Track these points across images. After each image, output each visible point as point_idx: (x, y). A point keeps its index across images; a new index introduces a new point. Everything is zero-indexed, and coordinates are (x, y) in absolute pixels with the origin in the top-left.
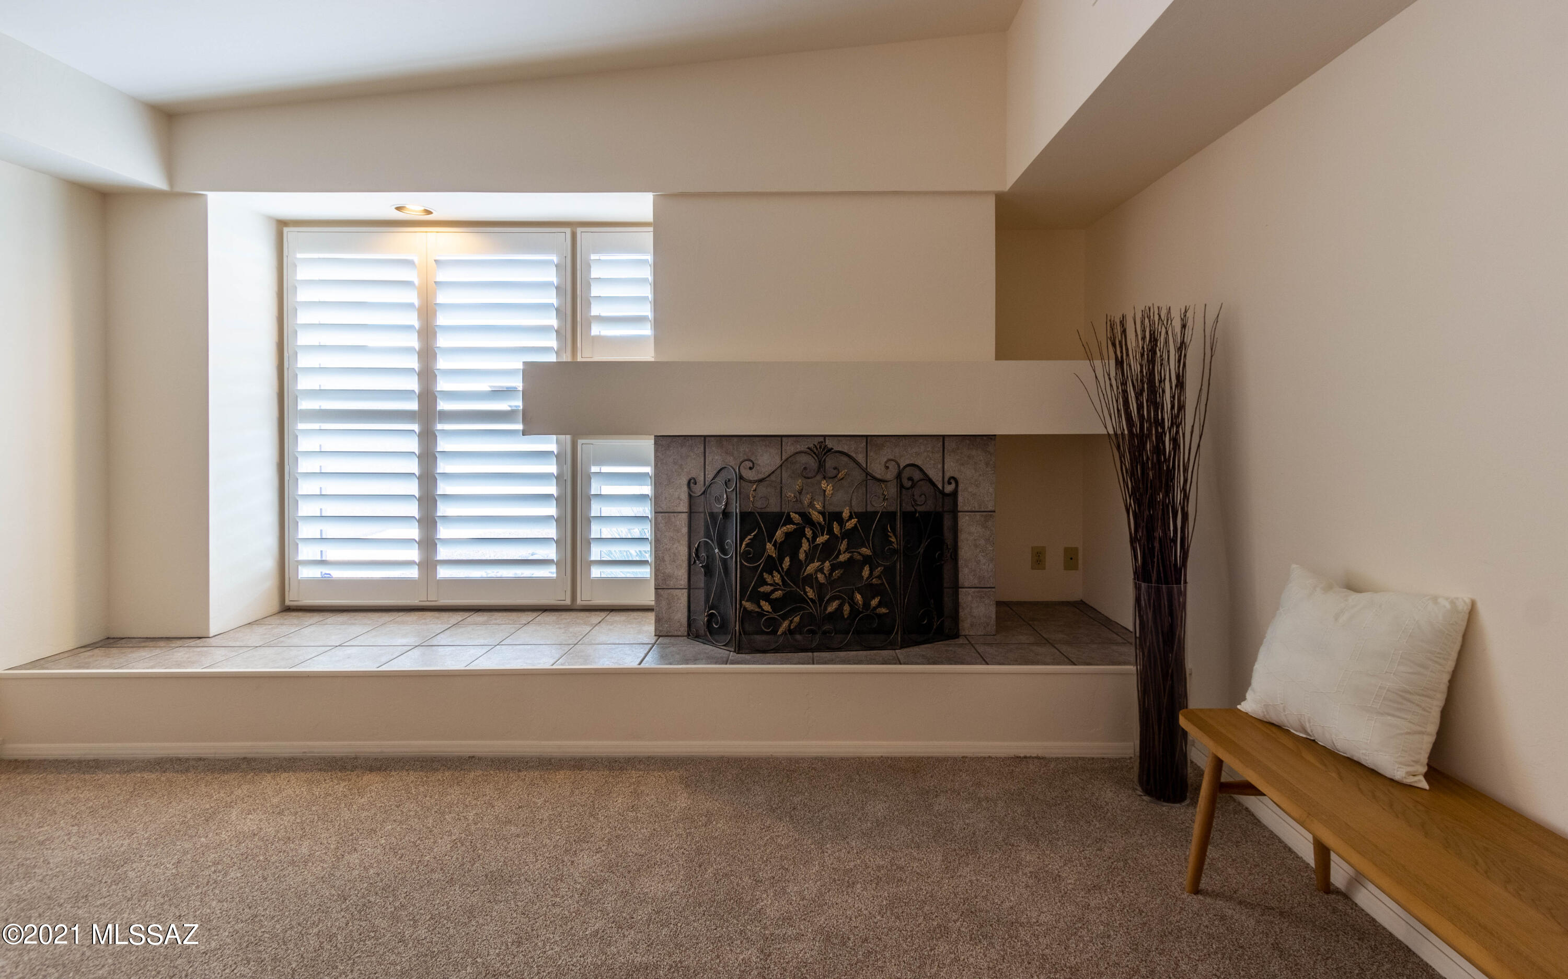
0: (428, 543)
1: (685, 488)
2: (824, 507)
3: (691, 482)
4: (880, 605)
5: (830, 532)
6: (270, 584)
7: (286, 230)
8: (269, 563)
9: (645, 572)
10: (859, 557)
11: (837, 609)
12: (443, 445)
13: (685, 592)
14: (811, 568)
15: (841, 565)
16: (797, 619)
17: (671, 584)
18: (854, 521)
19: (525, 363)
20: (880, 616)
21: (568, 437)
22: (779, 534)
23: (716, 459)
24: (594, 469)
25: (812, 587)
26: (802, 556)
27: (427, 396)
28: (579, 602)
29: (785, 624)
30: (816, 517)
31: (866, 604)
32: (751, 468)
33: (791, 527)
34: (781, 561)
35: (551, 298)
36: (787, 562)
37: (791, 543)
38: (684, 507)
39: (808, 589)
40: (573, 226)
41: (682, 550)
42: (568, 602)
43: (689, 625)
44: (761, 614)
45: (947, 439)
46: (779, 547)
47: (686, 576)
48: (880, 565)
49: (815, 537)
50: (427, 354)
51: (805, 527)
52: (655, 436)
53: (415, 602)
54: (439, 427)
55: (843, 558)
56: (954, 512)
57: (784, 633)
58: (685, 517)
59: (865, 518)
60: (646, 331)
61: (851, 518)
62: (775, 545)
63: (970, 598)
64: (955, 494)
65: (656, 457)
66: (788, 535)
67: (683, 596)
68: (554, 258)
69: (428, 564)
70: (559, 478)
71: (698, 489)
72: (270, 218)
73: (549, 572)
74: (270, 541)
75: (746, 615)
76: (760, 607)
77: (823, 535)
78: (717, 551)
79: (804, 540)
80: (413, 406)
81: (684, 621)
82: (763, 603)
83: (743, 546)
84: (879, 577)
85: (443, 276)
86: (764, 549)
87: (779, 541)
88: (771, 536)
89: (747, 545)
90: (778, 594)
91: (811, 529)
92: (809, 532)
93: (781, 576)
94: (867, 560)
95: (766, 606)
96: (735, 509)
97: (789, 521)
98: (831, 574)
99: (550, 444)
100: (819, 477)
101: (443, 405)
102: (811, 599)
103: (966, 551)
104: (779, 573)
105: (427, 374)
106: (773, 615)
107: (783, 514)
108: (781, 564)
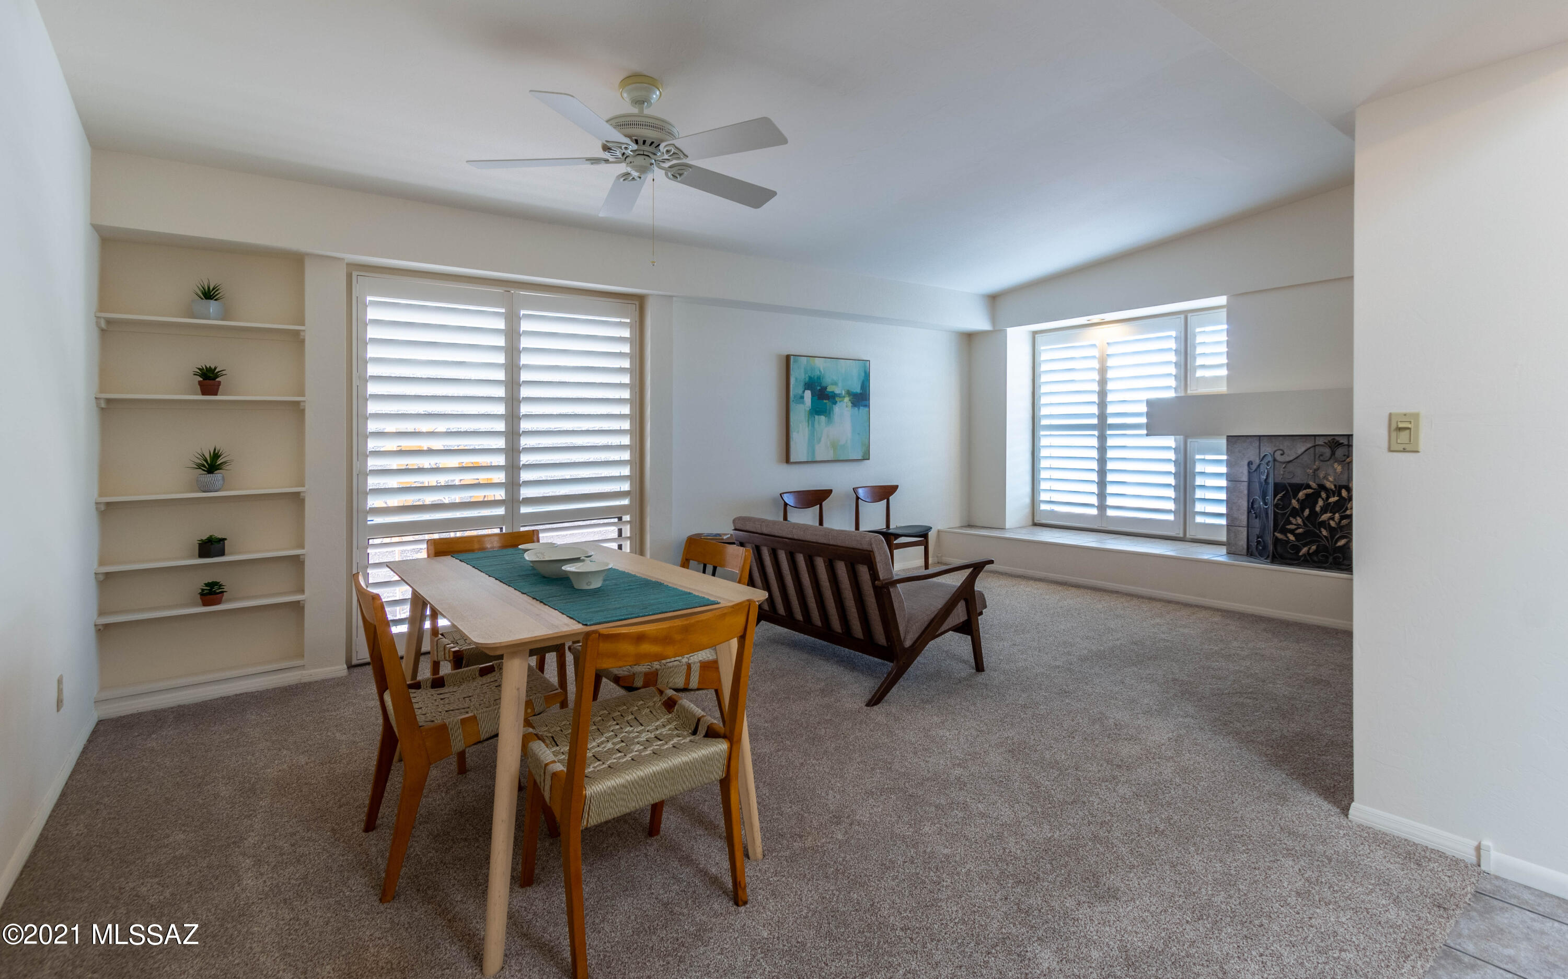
0: (1102, 495)
1: (1246, 467)
2: (1335, 479)
3: (1250, 463)
5: (1340, 495)
6: (1027, 511)
7: (1036, 336)
8: (1026, 501)
9: (1222, 520)
11: (1344, 545)
12: (1110, 442)
13: (1246, 529)
14: (1325, 517)
16: (1314, 547)
17: (1237, 523)
19: (1149, 397)
21: (1182, 437)
22: (1301, 495)
23: (1267, 449)
24: (1198, 457)
25: (1325, 529)
26: (1318, 509)
27: (1102, 416)
28: (1188, 536)
29: (1304, 550)
32: (1282, 455)
33: (1309, 491)
34: (1303, 511)
35: (1172, 357)
36: (1307, 512)
37: (1311, 500)
38: (1245, 478)
39: (1322, 530)
40: (1185, 313)
41: (1244, 504)
42: (1181, 535)
43: (1248, 549)
44: (1288, 541)
46: (1301, 502)
47: (1246, 519)
49: (1328, 498)
50: (1103, 394)
51: (1320, 492)
52: (1228, 436)
53: (1096, 527)
54: (1109, 432)
57: (1304, 555)
58: (1246, 484)
60: (1223, 373)
62: (1298, 501)
65: (1227, 448)
66: (1307, 495)
67: (1244, 532)
68: (1173, 334)
69: (1102, 507)
70: (1176, 462)
71: (1254, 467)
72: (1030, 331)
73: (1171, 517)
74: (1027, 490)
75: (1276, 541)
76: (1287, 537)
77: (1334, 497)
78: (1261, 503)
79: (1320, 500)
80: (1095, 421)
81: (1245, 546)
82: (1289, 535)
83: (1276, 500)
85: (1110, 351)
86: (1290, 503)
87: (1301, 498)
88: (1295, 496)
89: (1278, 500)
90: (1300, 531)
91: (1326, 493)
92: (1324, 495)
93: (1303, 520)
95: (1292, 537)
96: (1271, 481)
97: (1308, 486)
98: (1340, 522)
99: (1170, 441)
101: (1110, 421)
102: (1325, 536)
104: (1301, 518)
105: (1102, 404)
106: (1296, 543)
107: (1302, 485)
108: (1303, 512)
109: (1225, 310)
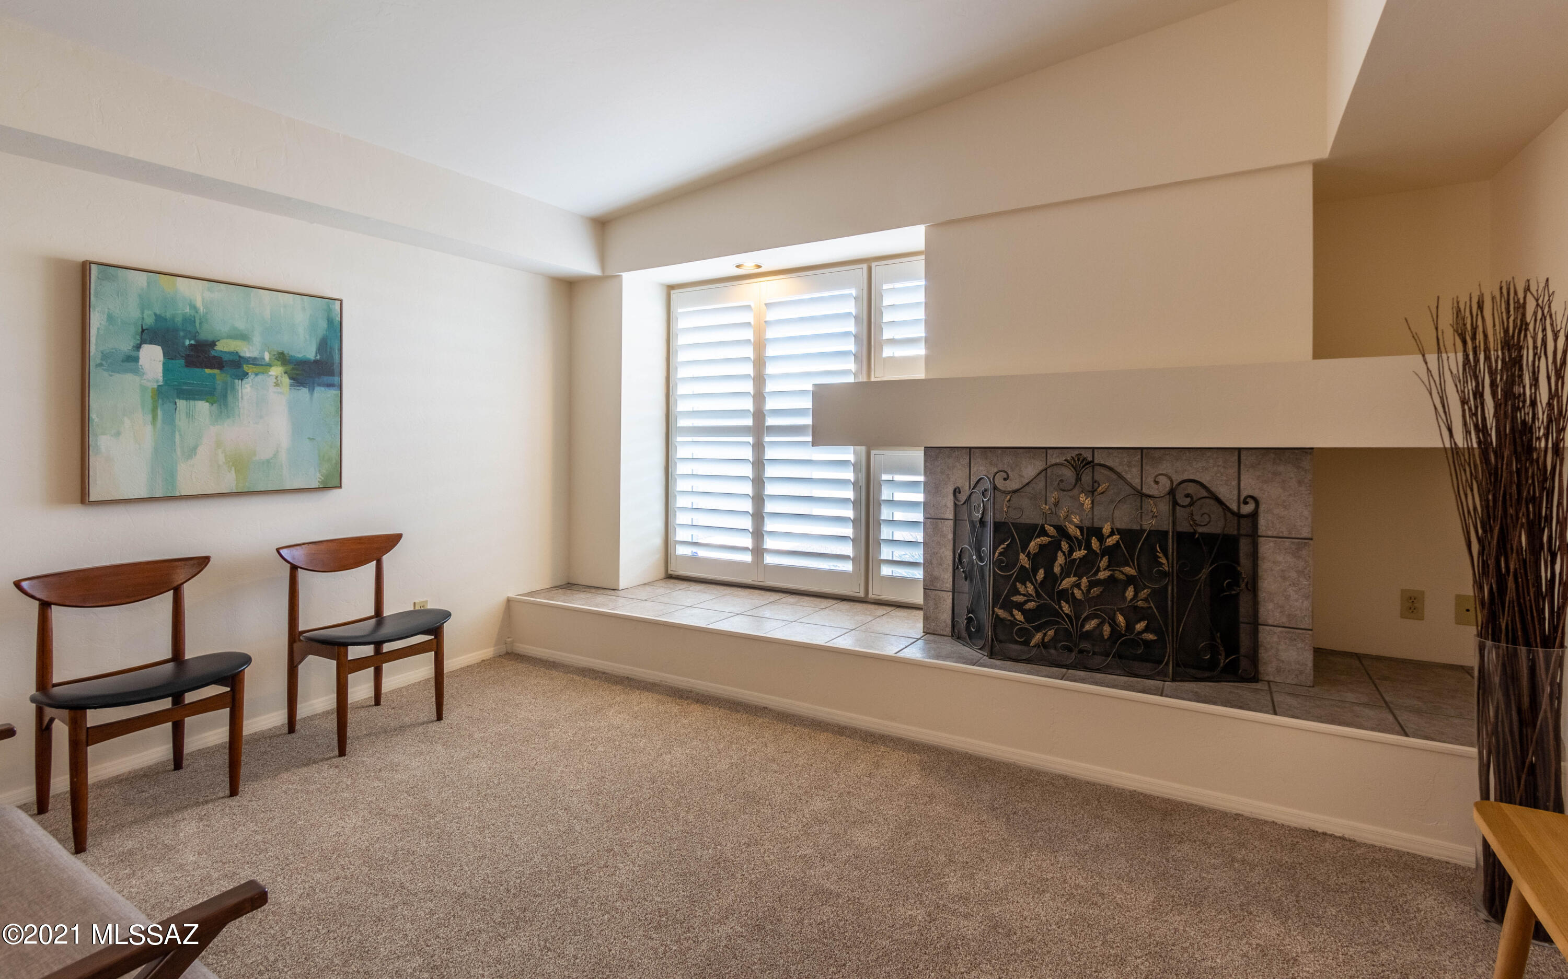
0: (758, 534)
1: (951, 497)
2: (1081, 521)
3: (956, 491)
4: (1147, 629)
5: (1088, 547)
6: (658, 556)
7: (672, 292)
8: (657, 541)
9: (918, 574)
10: (1122, 577)
11: (1095, 628)
12: (770, 454)
13: (951, 593)
14: (1067, 583)
15: (1099, 583)
16: (1051, 633)
17: (938, 586)
18: (1116, 538)
19: (815, 385)
20: (1147, 643)
21: (863, 448)
22: (1033, 546)
23: (981, 469)
24: (885, 477)
25: (1067, 602)
26: (1057, 569)
27: (759, 415)
28: (870, 595)
29: (1038, 637)
30: (1073, 530)
31: (1130, 627)
32: (1005, 479)
33: (1045, 540)
34: (1035, 572)
35: (851, 327)
36: (1041, 574)
37: (1047, 554)
38: (950, 514)
39: (1063, 604)
40: (868, 262)
41: (948, 555)
42: (862, 594)
43: (953, 626)
44: (1014, 623)
45: (1243, 454)
46: (1033, 558)
47: (951, 579)
48: (1146, 587)
49: (1071, 551)
50: (759, 379)
51: (1060, 541)
52: (925, 447)
53: (749, 581)
54: (767, 439)
55: (1103, 575)
56: (1254, 536)
57: (1037, 646)
58: (951, 523)
59: (1129, 536)
60: (920, 351)
61: (1112, 534)
62: (1028, 555)
63: (1275, 639)
64: (1254, 515)
65: (925, 467)
66: (1042, 547)
67: (948, 597)
68: (853, 292)
69: (758, 551)
70: (855, 484)
71: (963, 497)
72: (662, 285)
73: (848, 567)
74: (659, 524)
75: (998, 620)
76: (1013, 616)
77: (1080, 550)
78: (974, 557)
79: (1060, 554)
80: (749, 422)
81: (949, 622)
82: (1015, 612)
83: (997, 554)
84: (1146, 600)
85: (771, 316)
86: (1018, 559)
87: (1032, 552)
88: (1025, 547)
89: (1000, 554)
90: (1031, 605)
91: (1068, 543)
92: (1065, 546)
93: (1035, 587)
94: (1130, 580)
95: (1019, 616)
96: (989, 518)
97: (1043, 533)
98: (1088, 591)
99: (848, 454)
100: (1076, 491)
101: (770, 421)
102: (1067, 615)
103: (1269, 583)
104: (1033, 584)
105: (759, 396)
106: (1026, 626)
107: (1037, 526)
108: (1035, 575)
109: (923, 257)
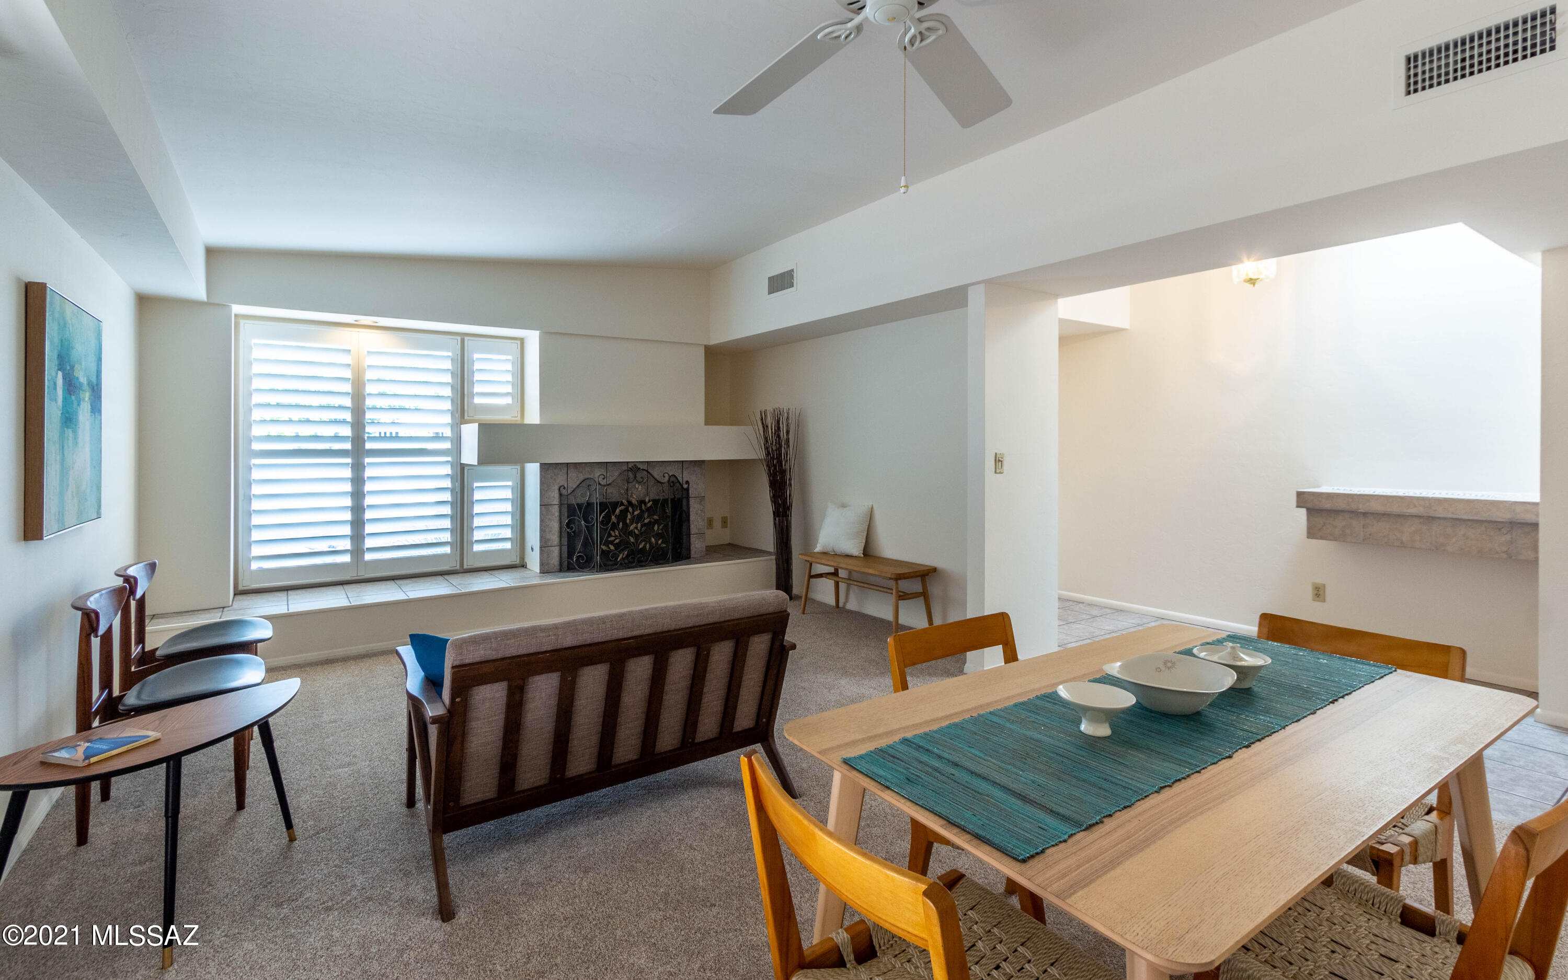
0: (358, 537)
2: (637, 497)
3: (561, 488)
4: (662, 543)
5: (640, 509)
10: (653, 521)
11: (644, 547)
12: (368, 472)
13: (557, 548)
14: (632, 527)
15: (645, 525)
16: (626, 553)
17: (549, 544)
18: (651, 503)
20: (663, 548)
21: (459, 465)
22: (618, 511)
24: (476, 484)
25: (632, 536)
26: (628, 521)
27: (358, 439)
28: (465, 567)
29: (621, 556)
30: (634, 501)
31: (657, 543)
32: (603, 478)
33: (623, 507)
35: (448, 378)
36: (621, 525)
37: (622, 516)
38: (556, 501)
39: (630, 537)
40: (462, 335)
42: (458, 567)
43: (561, 565)
44: (610, 551)
45: (684, 463)
46: (618, 517)
47: (558, 539)
48: (662, 524)
49: (634, 511)
50: (358, 410)
51: (629, 507)
52: (540, 464)
53: (347, 578)
54: (366, 460)
55: (646, 521)
56: (688, 498)
57: (621, 560)
58: (557, 507)
59: (655, 502)
61: (649, 501)
62: (616, 517)
63: (694, 539)
64: (687, 490)
65: (542, 474)
66: (621, 511)
67: (556, 550)
68: (449, 354)
69: (358, 550)
70: (453, 491)
71: (566, 492)
73: (444, 549)
75: (603, 552)
76: (609, 548)
77: (637, 510)
78: (581, 521)
79: (629, 514)
80: (348, 446)
81: (557, 563)
82: (610, 546)
83: (601, 518)
84: (662, 529)
85: (370, 361)
86: (611, 519)
87: (618, 514)
88: (614, 512)
89: (603, 517)
90: (617, 541)
91: (632, 508)
92: (630, 509)
93: (619, 532)
94: (656, 522)
95: (612, 547)
96: (596, 500)
97: (622, 504)
98: (641, 530)
99: (446, 470)
100: (634, 483)
101: (369, 446)
102: (632, 542)
103: (692, 517)
104: (618, 530)
105: (358, 425)
106: (616, 552)
107: (618, 502)
108: (619, 525)
109: (537, 343)
